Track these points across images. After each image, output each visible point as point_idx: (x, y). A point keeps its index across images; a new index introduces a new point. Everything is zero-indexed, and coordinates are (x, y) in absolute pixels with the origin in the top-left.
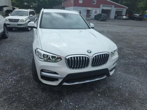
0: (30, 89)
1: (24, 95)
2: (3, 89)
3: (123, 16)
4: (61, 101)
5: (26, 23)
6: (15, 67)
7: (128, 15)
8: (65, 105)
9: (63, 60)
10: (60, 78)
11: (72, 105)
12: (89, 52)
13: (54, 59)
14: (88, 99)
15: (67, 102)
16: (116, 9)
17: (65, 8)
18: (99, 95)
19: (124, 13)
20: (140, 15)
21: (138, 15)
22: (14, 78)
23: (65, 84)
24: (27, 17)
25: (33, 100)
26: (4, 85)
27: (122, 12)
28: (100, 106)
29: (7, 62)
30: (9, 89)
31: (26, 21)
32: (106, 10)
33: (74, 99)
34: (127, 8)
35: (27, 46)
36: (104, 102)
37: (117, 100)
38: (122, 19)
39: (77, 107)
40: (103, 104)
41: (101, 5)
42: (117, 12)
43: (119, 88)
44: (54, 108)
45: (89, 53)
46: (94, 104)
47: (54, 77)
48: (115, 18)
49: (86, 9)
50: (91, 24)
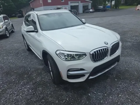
0: (52, 92)
1: (50, 99)
2: (24, 101)
3: (90, 9)
4: (89, 95)
5: (3, 29)
6: (21, 76)
7: (93, 8)
8: (94, 97)
9: (88, 55)
10: (87, 73)
11: (101, 95)
12: (106, 43)
13: (77, 57)
14: (110, 86)
15: (95, 93)
16: (83, 4)
17: (35, 9)
18: (116, 80)
19: (90, 7)
20: (103, 7)
21: (102, 7)
22: (28, 86)
23: (91, 77)
24: (2, 23)
25: (63, 101)
26: (22, 97)
27: (88, 6)
28: (123, 88)
29: (8, 74)
30: (31, 99)
31: (2, 28)
32: (74, 6)
33: (99, 89)
34: (92, 2)
35: (18, 53)
36: (123, 84)
37: (132, 80)
38: (89, 12)
39: (106, 95)
40: (124, 87)
41: (69, 2)
42: (84, 7)
43: (127, 70)
44: (87, 103)
45: (107, 45)
46: (118, 88)
47: (79, 74)
48: (84, 12)
49: (57, 8)
50: (82, 19)
